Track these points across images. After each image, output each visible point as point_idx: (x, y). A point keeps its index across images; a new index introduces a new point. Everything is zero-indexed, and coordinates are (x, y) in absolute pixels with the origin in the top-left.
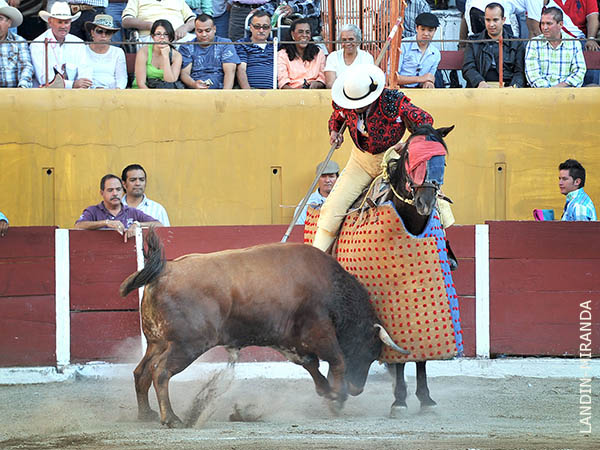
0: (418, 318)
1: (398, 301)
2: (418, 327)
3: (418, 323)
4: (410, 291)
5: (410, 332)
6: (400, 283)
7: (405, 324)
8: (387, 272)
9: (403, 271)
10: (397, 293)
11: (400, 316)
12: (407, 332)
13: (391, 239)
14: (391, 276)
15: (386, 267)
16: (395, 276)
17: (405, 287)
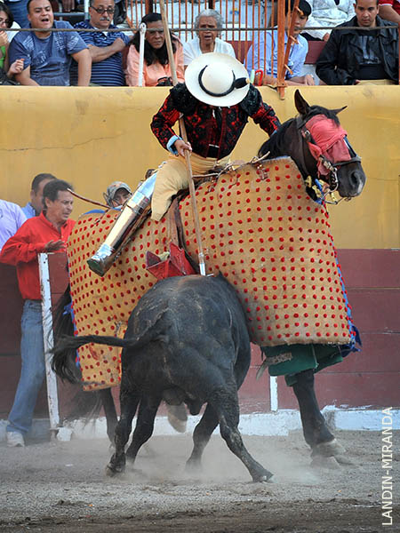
0: (314, 292)
1: (293, 269)
2: (315, 302)
3: (315, 297)
4: (307, 260)
5: (305, 306)
6: (297, 249)
7: (299, 296)
8: (281, 235)
9: (300, 235)
10: (292, 260)
11: (294, 287)
12: (301, 306)
13: (289, 197)
14: (287, 240)
15: (281, 229)
16: (292, 240)
17: (302, 254)
